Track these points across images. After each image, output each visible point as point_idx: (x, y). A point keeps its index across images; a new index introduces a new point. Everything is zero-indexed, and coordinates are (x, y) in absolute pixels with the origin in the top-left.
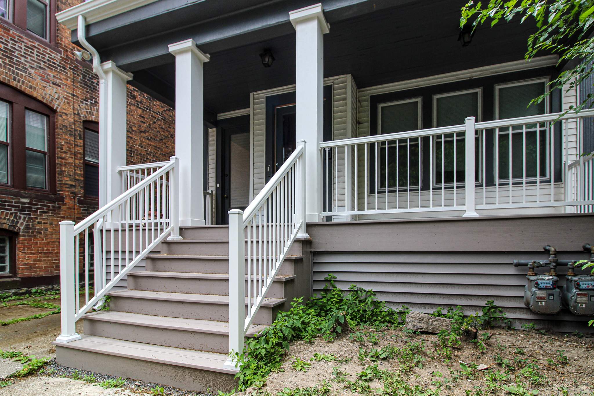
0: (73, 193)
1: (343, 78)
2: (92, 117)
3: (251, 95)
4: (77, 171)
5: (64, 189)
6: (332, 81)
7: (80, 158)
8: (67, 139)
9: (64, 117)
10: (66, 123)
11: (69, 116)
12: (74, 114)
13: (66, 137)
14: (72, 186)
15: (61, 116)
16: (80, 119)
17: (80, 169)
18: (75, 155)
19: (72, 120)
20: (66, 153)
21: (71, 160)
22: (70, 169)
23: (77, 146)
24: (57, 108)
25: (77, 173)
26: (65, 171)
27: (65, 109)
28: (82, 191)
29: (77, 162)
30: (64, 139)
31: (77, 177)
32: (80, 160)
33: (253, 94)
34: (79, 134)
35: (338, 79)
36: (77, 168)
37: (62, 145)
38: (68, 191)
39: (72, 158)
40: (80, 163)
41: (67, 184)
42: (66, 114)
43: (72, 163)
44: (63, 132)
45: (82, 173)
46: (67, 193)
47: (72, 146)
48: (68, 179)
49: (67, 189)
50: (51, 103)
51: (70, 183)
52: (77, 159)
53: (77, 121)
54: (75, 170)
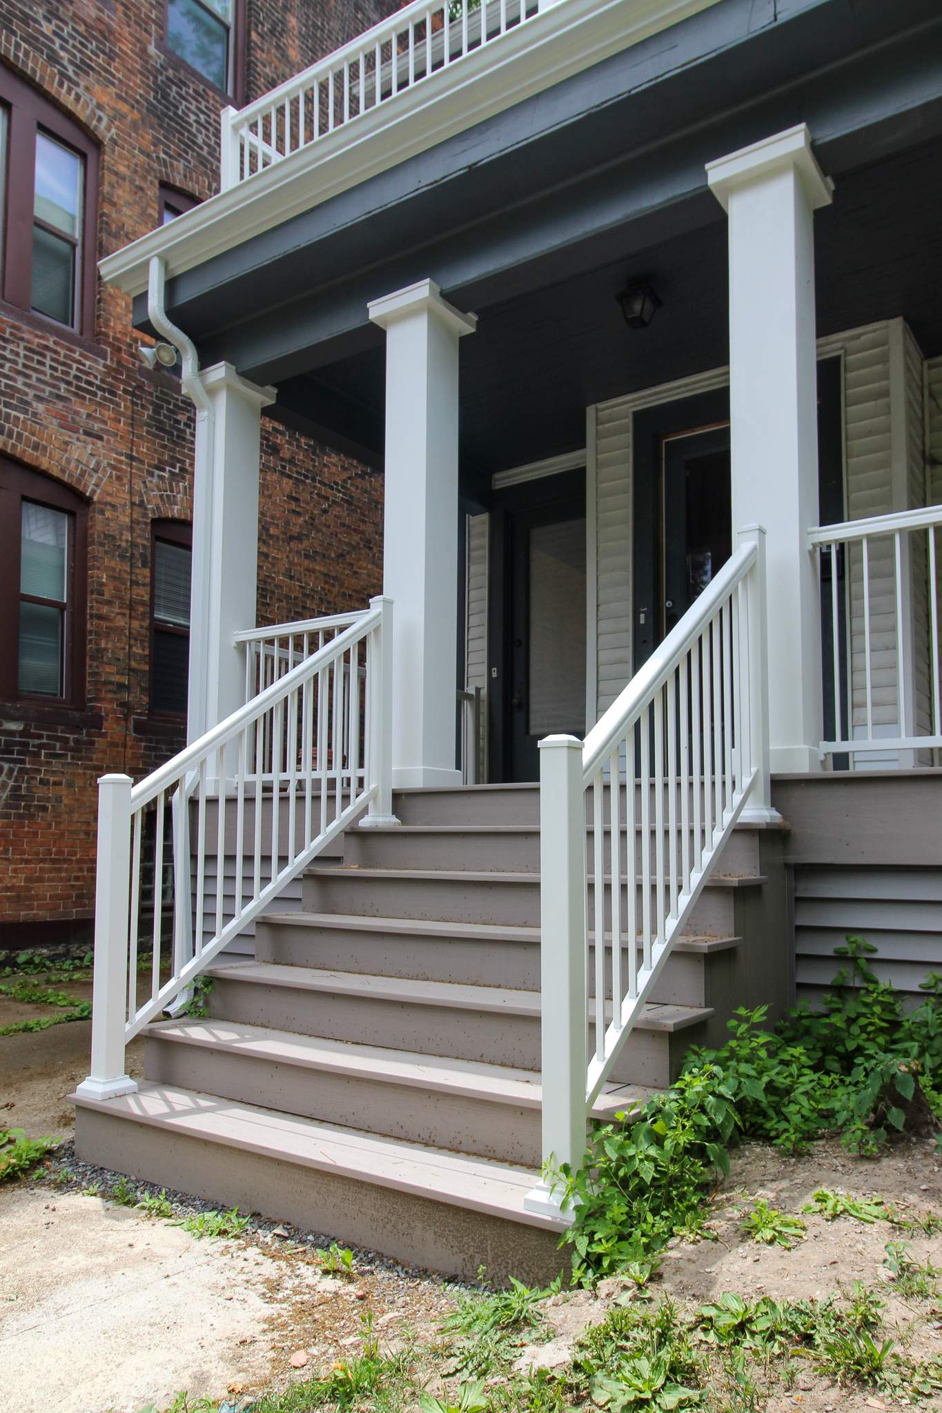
0: (123, 705)
1: (875, 331)
2: (172, 510)
3: (590, 411)
4: (134, 649)
5: (103, 695)
6: (840, 345)
7: (143, 614)
8: (114, 569)
9: (108, 514)
10: (113, 529)
11: (120, 510)
12: (133, 504)
13: (113, 564)
14: (121, 686)
15: (102, 512)
16: (145, 515)
17: (142, 642)
18: (131, 608)
19: (128, 520)
20: (109, 603)
21: (121, 622)
22: (119, 645)
23: (137, 584)
24: (94, 492)
25: (136, 654)
26: (106, 650)
27: (110, 495)
28: (146, 699)
29: (135, 624)
30: (108, 568)
31: (134, 664)
32: (143, 620)
33: (597, 409)
34: (141, 555)
35: (858, 337)
36: (136, 640)
37: (102, 584)
38: (111, 701)
39: (124, 615)
40: (141, 627)
41: (112, 683)
42: (114, 507)
43: (123, 629)
44: (106, 552)
45: (147, 652)
46: (109, 706)
47: (125, 584)
48: (113, 669)
49: (110, 696)
50: (79, 481)
51: (116, 678)
52: (136, 619)
53: (138, 523)
54: (130, 647)
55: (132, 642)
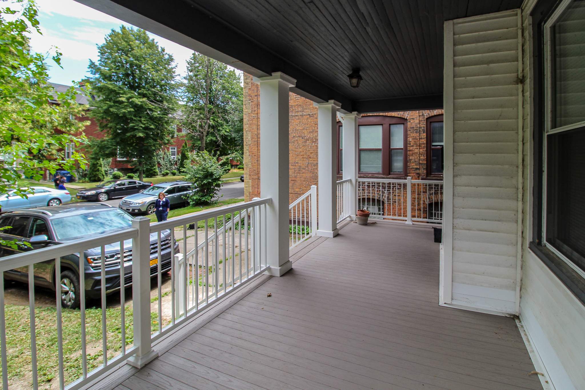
0: (417, 174)
2: (434, 113)
4: (421, 158)
5: (411, 172)
7: (424, 147)
8: (414, 136)
9: (411, 122)
10: (414, 125)
11: (415, 119)
12: (419, 116)
13: (413, 135)
14: (417, 169)
15: (410, 122)
16: (424, 118)
17: (423, 155)
18: (420, 146)
19: (418, 121)
20: (413, 146)
21: (416, 151)
22: (416, 157)
23: (422, 138)
24: (407, 117)
25: (421, 159)
26: (412, 159)
27: (412, 116)
28: (425, 172)
29: (421, 150)
30: (411, 137)
31: (421, 162)
32: (424, 148)
34: (423, 130)
36: (421, 155)
37: (410, 141)
38: (414, 173)
39: (417, 148)
40: (423, 151)
41: (413, 168)
42: (413, 119)
43: (417, 153)
44: (411, 132)
45: (425, 158)
46: (413, 175)
47: (417, 140)
48: (414, 164)
49: (413, 172)
50: (403, 115)
51: (415, 167)
52: (421, 149)
53: (422, 121)
54: (420, 157)
55: (420, 156)
